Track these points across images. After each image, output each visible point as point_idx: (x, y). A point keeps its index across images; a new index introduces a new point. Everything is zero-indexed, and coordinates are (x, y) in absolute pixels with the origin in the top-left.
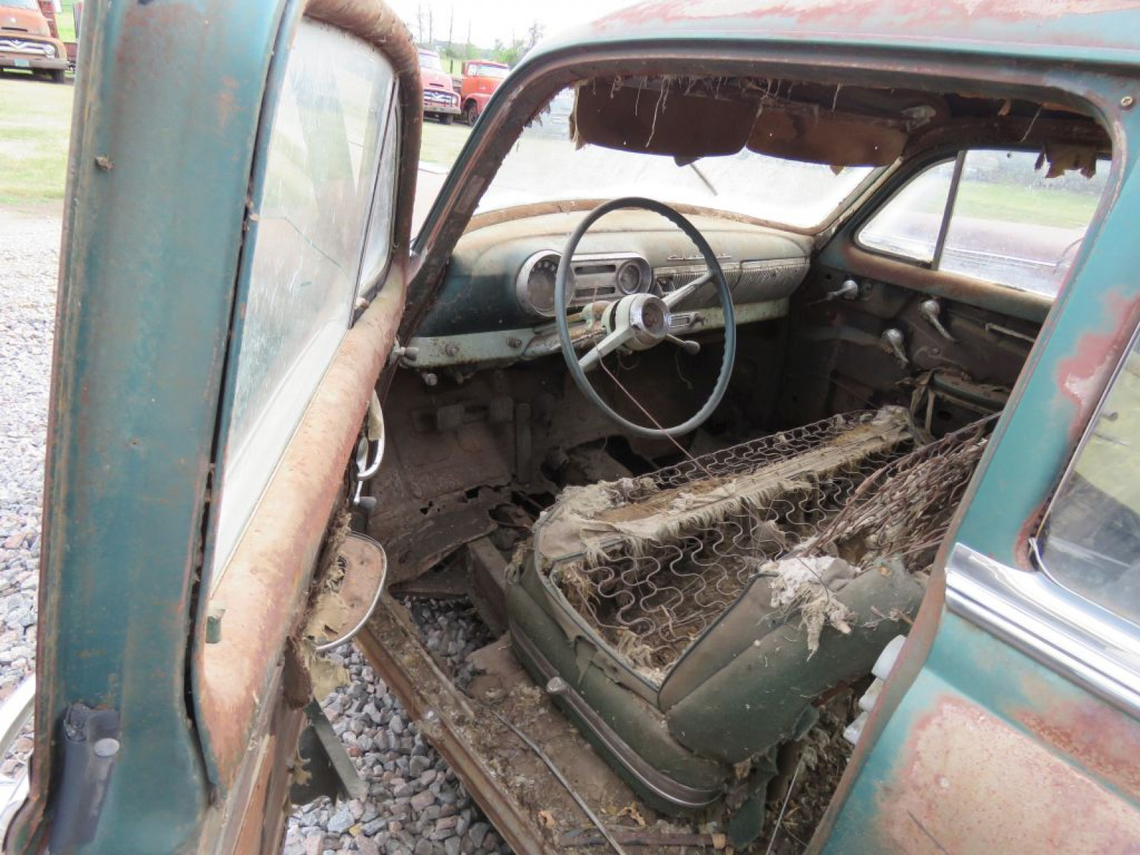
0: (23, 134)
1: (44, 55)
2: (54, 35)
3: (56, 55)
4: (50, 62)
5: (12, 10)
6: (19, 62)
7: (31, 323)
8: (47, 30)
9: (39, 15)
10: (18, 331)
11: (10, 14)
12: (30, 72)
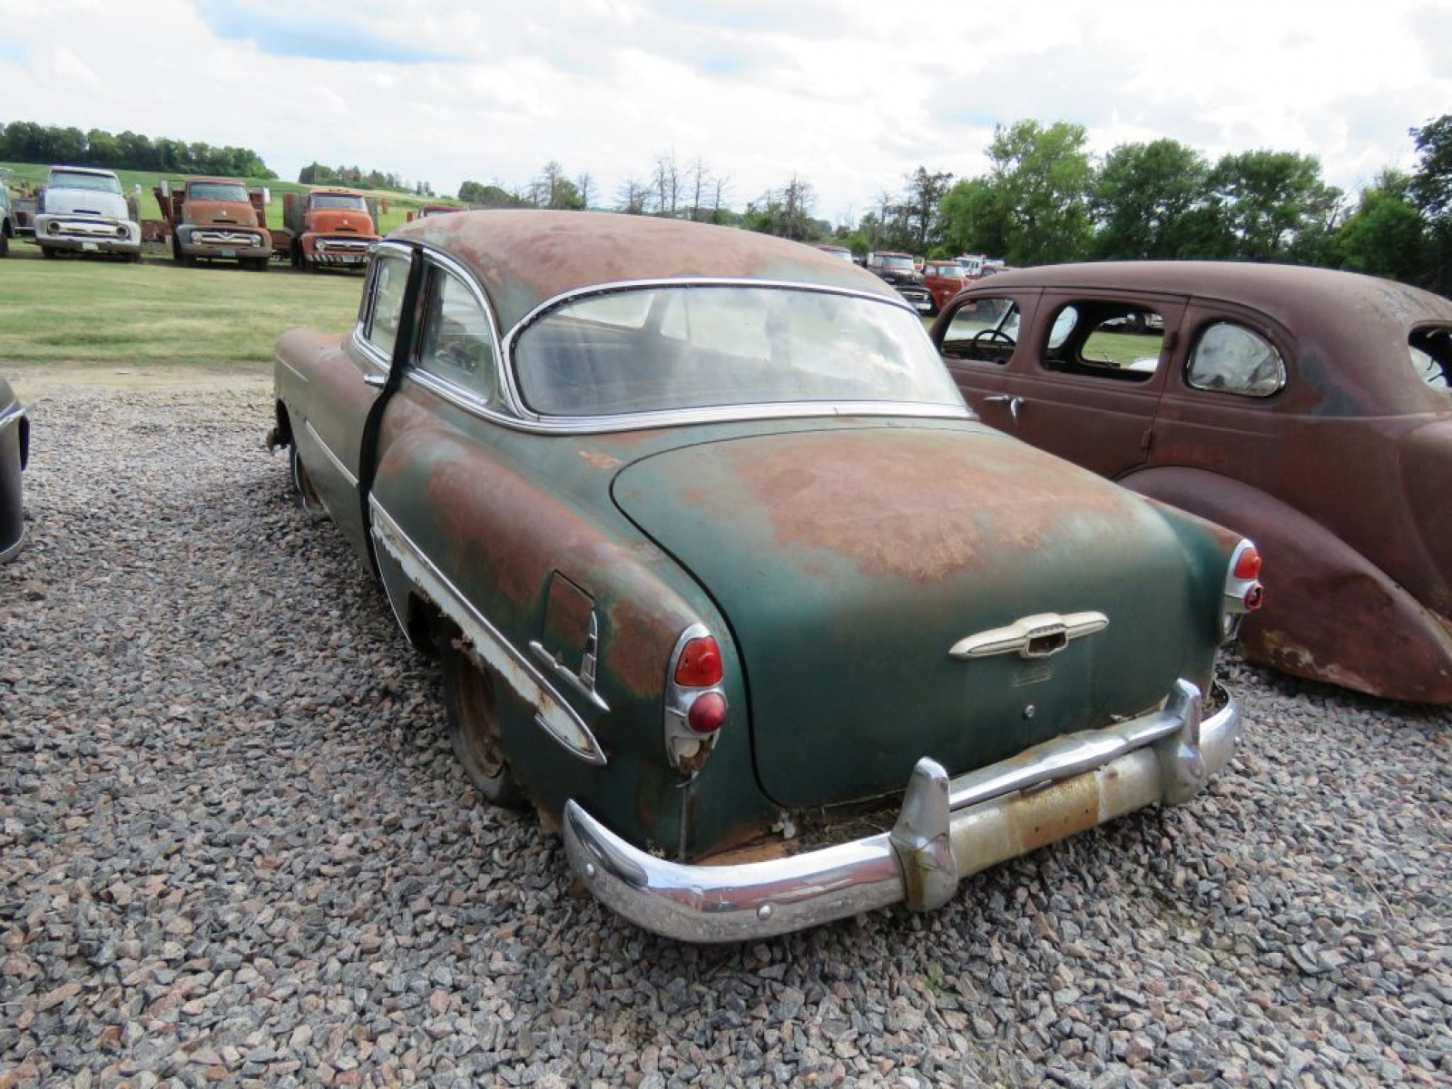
0: (219, 313)
1: (250, 245)
2: (262, 224)
3: (262, 244)
4: (258, 250)
5: (224, 204)
6: (226, 252)
7: (206, 427)
8: (255, 221)
9: (250, 207)
10: (197, 432)
11: (222, 208)
12: (235, 261)
